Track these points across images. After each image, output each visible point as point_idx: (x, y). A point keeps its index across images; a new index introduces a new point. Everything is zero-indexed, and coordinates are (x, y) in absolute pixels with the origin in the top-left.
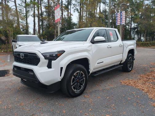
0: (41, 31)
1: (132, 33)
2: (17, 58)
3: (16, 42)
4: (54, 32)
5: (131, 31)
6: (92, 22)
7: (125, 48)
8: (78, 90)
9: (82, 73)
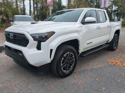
0: (36, 12)
1: (112, 15)
2: (8, 38)
3: (13, 21)
4: (47, 13)
5: (111, 13)
6: (79, 5)
7: (112, 29)
8: (68, 70)
9: (72, 54)
